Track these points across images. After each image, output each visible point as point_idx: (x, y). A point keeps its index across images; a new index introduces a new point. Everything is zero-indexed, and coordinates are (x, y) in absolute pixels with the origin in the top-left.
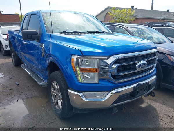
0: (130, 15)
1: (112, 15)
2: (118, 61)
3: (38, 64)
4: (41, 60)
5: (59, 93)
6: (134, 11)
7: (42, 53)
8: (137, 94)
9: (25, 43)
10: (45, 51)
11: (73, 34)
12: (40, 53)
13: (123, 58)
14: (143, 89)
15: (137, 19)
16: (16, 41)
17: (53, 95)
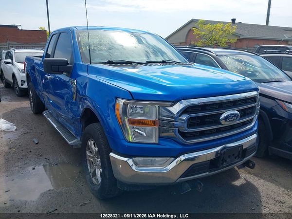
0: (229, 33)
1: (198, 32)
2: (190, 110)
3: (68, 112)
4: (72, 105)
5: (98, 158)
6: (235, 27)
7: (73, 93)
8: (222, 164)
9: (49, 77)
10: (78, 91)
11: (124, 65)
12: (71, 93)
13: (203, 104)
14: (233, 155)
15: (240, 40)
16: (37, 74)
17: (90, 161)
